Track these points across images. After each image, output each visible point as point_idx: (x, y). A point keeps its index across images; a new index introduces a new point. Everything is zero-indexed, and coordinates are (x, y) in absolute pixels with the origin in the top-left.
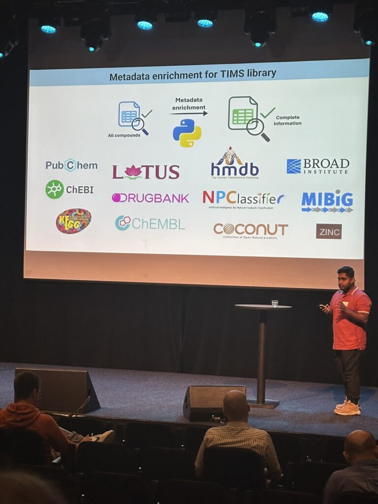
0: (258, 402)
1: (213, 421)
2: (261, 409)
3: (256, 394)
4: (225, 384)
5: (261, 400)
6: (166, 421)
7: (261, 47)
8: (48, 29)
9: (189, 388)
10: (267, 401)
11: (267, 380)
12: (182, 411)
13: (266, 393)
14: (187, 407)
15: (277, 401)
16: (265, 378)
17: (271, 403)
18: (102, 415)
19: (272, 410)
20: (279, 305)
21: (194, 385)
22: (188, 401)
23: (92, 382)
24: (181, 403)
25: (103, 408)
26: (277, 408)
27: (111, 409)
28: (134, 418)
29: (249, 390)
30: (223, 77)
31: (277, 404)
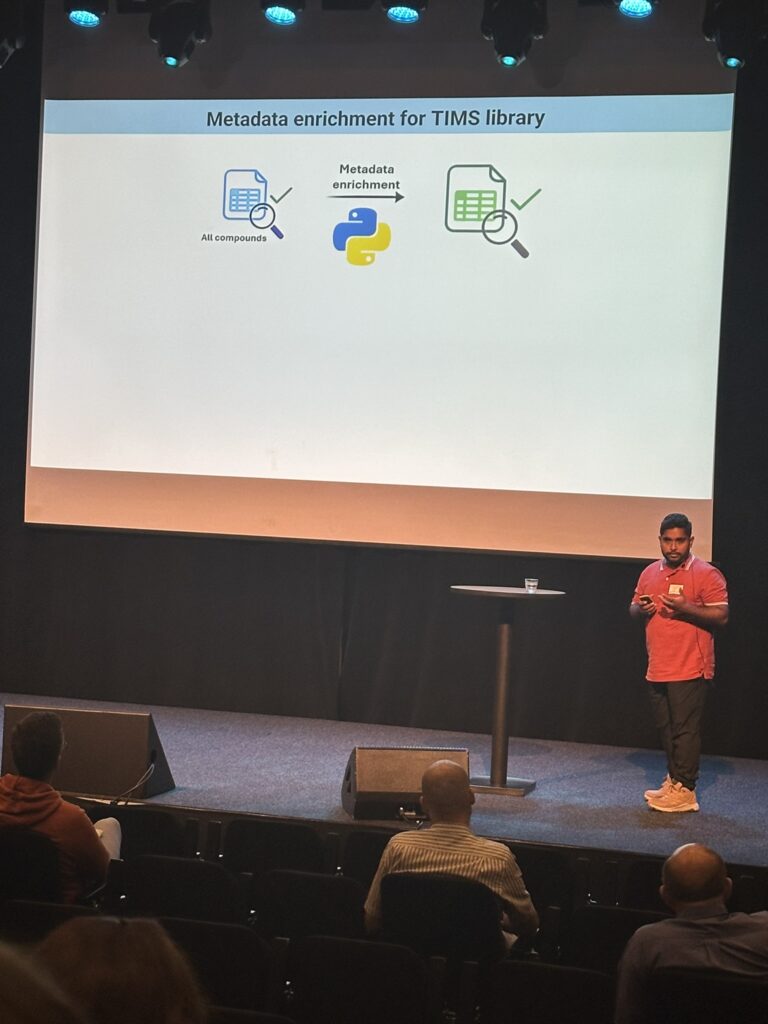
0: (492, 782)
1: (401, 819)
2: (498, 797)
3: (489, 767)
4: (427, 744)
5: (498, 779)
6: (306, 816)
7: (514, 65)
8: (84, 17)
9: (354, 752)
10: (512, 782)
11: (511, 739)
12: (340, 798)
13: (509, 764)
14: (349, 790)
15: (531, 781)
16: (508, 733)
17: (518, 786)
18: (178, 803)
19: (520, 799)
20: (539, 587)
21: (365, 746)
22: (351, 777)
23: (160, 735)
24: (337, 782)
25: (180, 789)
26: (531, 796)
27: (197, 792)
28: (242, 809)
29: (475, 758)
30: (437, 124)
31: (530, 788)
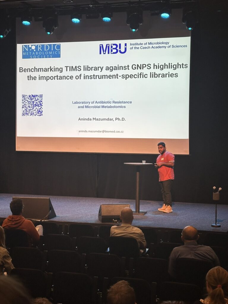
1: (113, 222)
2: (138, 215)
3: (135, 208)
4: (119, 203)
5: (137, 211)
6: (90, 222)
7: (135, 31)
8: (26, 23)
10: (141, 212)
11: (140, 201)
12: (98, 217)
13: (140, 207)
14: (100, 215)
15: (145, 211)
16: (140, 199)
17: (142, 212)
18: (57, 220)
19: (143, 216)
21: (104, 204)
22: (101, 212)
24: (97, 213)
25: (58, 217)
26: (146, 215)
27: (62, 217)
29: (131, 206)
31: (146, 213)
